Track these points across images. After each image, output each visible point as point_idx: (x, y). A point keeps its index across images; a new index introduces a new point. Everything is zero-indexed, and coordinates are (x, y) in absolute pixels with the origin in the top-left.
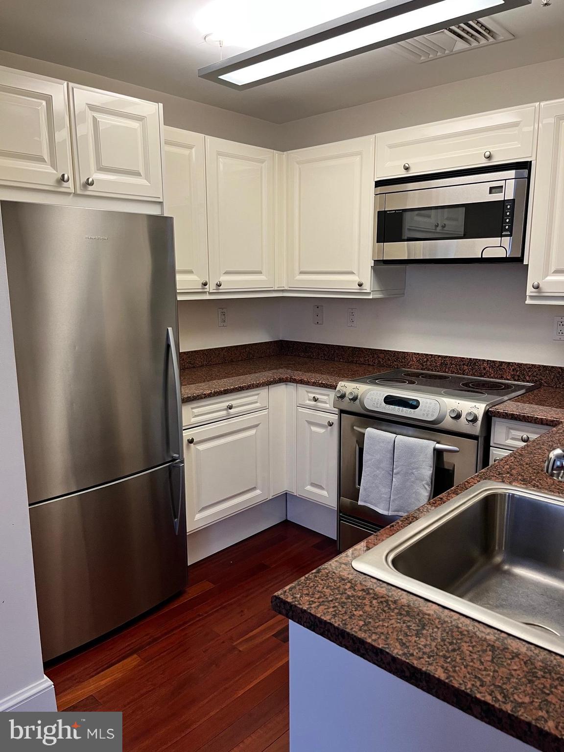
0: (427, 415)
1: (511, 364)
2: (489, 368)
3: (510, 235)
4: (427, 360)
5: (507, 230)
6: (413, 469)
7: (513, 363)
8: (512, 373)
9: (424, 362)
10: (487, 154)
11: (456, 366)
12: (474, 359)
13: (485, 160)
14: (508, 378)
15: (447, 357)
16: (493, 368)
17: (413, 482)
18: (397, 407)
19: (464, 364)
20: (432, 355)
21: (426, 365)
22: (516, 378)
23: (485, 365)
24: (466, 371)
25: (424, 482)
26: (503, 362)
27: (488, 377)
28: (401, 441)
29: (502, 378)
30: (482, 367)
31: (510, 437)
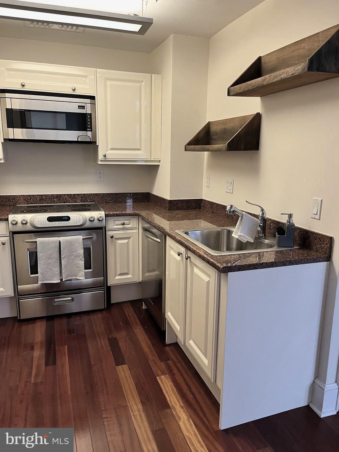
0: (77, 223)
1: (80, 195)
2: (69, 198)
3: (91, 131)
4: (31, 198)
5: (89, 128)
6: (73, 252)
7: (80, 194)
8: (81, 199)
9: (29, 200)
10: (73, 88)
11: (49, 199)
12: (59, 194)
13: (72, 91)
14: (79, 201)
15: (43, 195)
16: (70, 198)
17: (73, 259)
18: (57, 222)
19: (54, 198)
20: (33, 195)
21: (30, 201)
22: (83, 201)
23: (66, 197)
24: (56, 201)
25: (80, 257)
26: (76, 194)
27: (68, 203)
28: (64, 239)
29: (76, 202)
30: (64, 198)
31: (115, 225)
